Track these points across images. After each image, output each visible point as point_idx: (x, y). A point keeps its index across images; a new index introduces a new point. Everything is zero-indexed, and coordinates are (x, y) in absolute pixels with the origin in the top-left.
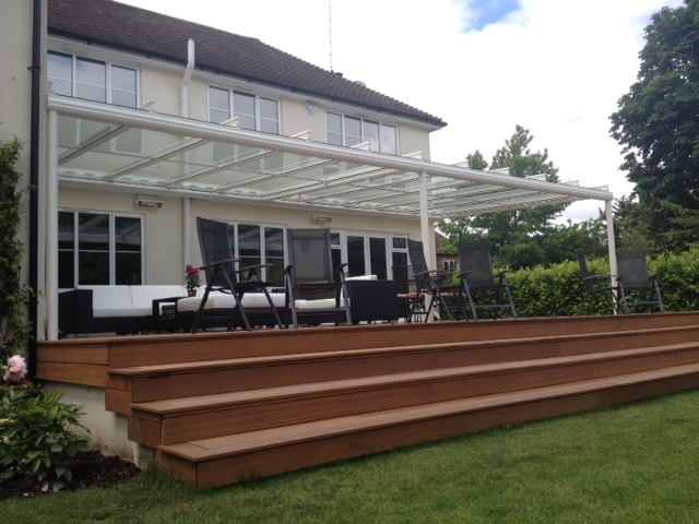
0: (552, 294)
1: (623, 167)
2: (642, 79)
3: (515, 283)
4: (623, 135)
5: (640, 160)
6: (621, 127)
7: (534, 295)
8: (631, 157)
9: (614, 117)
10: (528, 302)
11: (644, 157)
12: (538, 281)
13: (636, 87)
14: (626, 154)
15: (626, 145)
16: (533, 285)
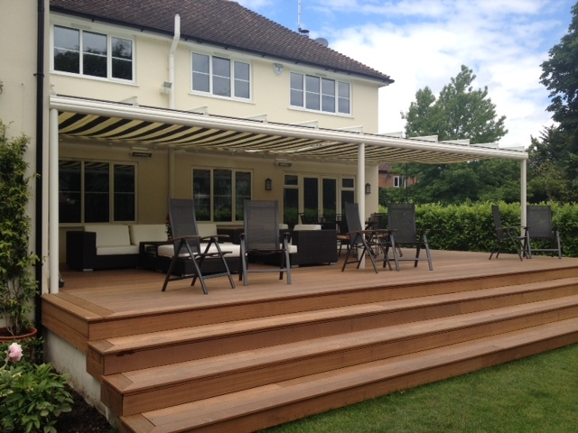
0: (474, 230)
1: (550, 109)
2: (573, 31)
3: (444, 217)
4: (552, 81)
5: (565, 103)
6: (551, 74)
7: (459, 228)
8: (557, 100)
9: (545, 65)
10: (453, 235)
11: (569, 100)
12: (463, 217)
13: (566, 39)
14: (553, 97)
15: (554, 90)
16: (459, 220)
